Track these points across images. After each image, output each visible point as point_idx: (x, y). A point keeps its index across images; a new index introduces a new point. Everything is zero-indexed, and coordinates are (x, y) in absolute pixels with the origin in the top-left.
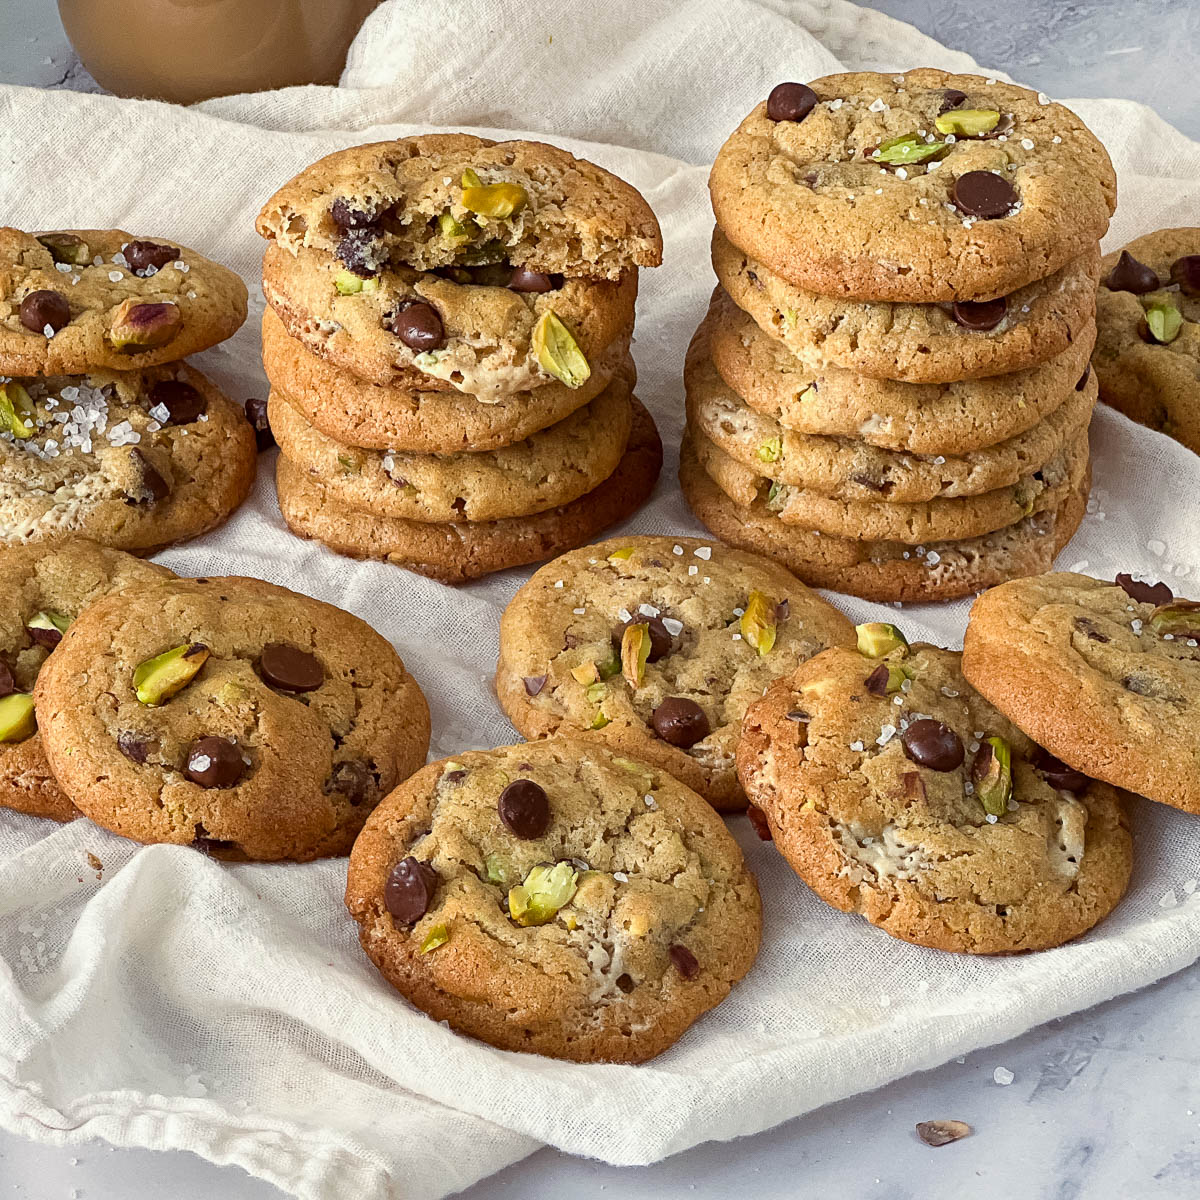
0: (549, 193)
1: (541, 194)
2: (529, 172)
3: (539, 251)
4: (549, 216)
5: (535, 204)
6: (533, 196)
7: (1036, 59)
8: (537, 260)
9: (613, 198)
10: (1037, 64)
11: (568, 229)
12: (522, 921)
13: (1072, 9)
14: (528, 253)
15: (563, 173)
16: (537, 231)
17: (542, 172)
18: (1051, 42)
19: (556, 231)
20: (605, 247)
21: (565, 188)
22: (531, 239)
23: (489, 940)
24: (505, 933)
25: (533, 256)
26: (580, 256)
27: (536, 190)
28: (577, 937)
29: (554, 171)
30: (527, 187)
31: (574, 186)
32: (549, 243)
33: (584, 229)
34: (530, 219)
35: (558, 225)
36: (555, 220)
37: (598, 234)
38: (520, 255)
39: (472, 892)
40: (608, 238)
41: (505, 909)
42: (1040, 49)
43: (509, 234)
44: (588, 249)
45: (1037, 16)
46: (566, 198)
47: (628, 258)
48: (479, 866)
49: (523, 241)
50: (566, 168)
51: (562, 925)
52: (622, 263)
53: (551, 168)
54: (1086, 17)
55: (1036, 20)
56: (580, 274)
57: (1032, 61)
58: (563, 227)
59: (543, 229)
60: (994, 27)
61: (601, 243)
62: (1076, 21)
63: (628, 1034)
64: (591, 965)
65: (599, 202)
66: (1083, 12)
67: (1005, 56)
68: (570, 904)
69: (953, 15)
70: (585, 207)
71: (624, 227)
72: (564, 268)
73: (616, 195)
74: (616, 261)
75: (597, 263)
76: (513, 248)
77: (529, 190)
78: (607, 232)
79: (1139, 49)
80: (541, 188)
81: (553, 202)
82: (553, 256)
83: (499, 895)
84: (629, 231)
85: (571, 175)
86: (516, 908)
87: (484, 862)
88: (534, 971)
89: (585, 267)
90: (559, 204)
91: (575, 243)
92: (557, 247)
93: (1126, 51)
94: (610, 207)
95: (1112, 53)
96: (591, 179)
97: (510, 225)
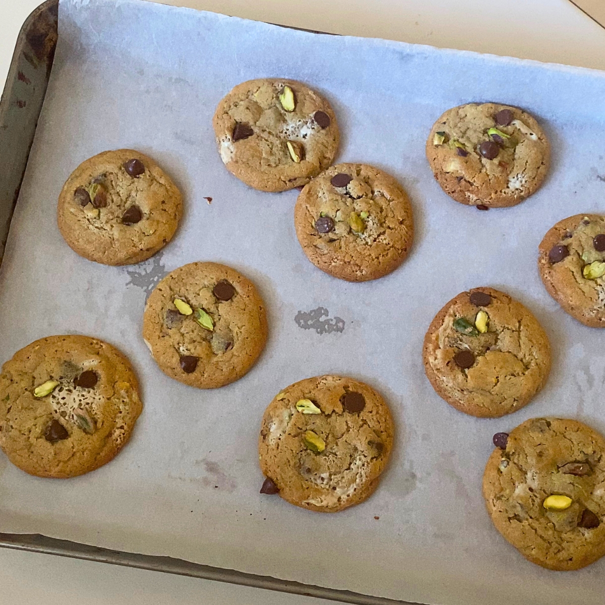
12: (586, 277)
23: (573, 279)
24: (579, 279)
28: (599, 288)
39: (575, 262)
41: (582, 271)
48: (581, 254)
51: (596, 282)
63: (601, 320)
64: (599, 298)
68: (601, 277)
83: (583, 265)
86: (585, 272)
87: (583, 253)
88: (582, 293)
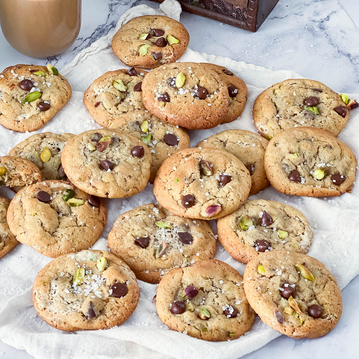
0: (12, 167)
1: (10, 168)
2: (6, 163)
3: (12, 181)
4: (13, 173)
5: (9, 171)
6: (8, 169)
7: (268, 55)
8: (12, 184)
9: (27, 165)
10: (268, 56)
11: (18, 175)
13: (275, 40)
14: (10, 182)
15: (13, 162)
16: (11, 177)
17: (8, 163)
18: (271, 49)
19: (15, 176)
20: (28, 177)
21: (15, 165)
22: (10, 179)
25: (11, 183)
26: (22, 180)
27: (8, 167)
29: (11, 162)
30: (6, 167)
31: (17, 164)
32: (14, 179)
33: (22, 174)
34: (9, 174)
35: (15, 174)
36: (14, 173)
37: (25, 174)
38: (8, 183)
40: (28, 175)
42: (268, 51)
43: (4, 179)
44: (24, 179)
45: (267, 42)
46: (16, 168)
47: (34, 178)
49: (8, 180)
50: (14, 161)
52: (32, 180)
53: (10, 161)
54: (279, 42)
55: (267, 43)
56: (23, 185)
57: (267, 55)
58: (17, 174)
59: (12, 176)
60: (257, 46)
61: (26, 176)
62: (276, 43)
65: (24, 167)
66: (278, 40)
67: (260, 54)
69: (246, 43)
70: (21, 169)
71: (31, 171)
72: (19, 184)
73: (27, 164)
74: (31, 180)
75: (26, 181)
76: (6, 182)
77: (7, 168)
78: (27, 173)
79: (292, 50)
80: (9, 167)
81: (13, 169)
82: (16, 182)
84: (32, 172)
85: (16, 162)
89: (24, 183)
90: (14, 169)
91: (20, 178)
92: (16, 179)
93: (289, 51)
94: (27, 167)
95: (286, 52)
96: (21, 162)
97: (4, 177)
